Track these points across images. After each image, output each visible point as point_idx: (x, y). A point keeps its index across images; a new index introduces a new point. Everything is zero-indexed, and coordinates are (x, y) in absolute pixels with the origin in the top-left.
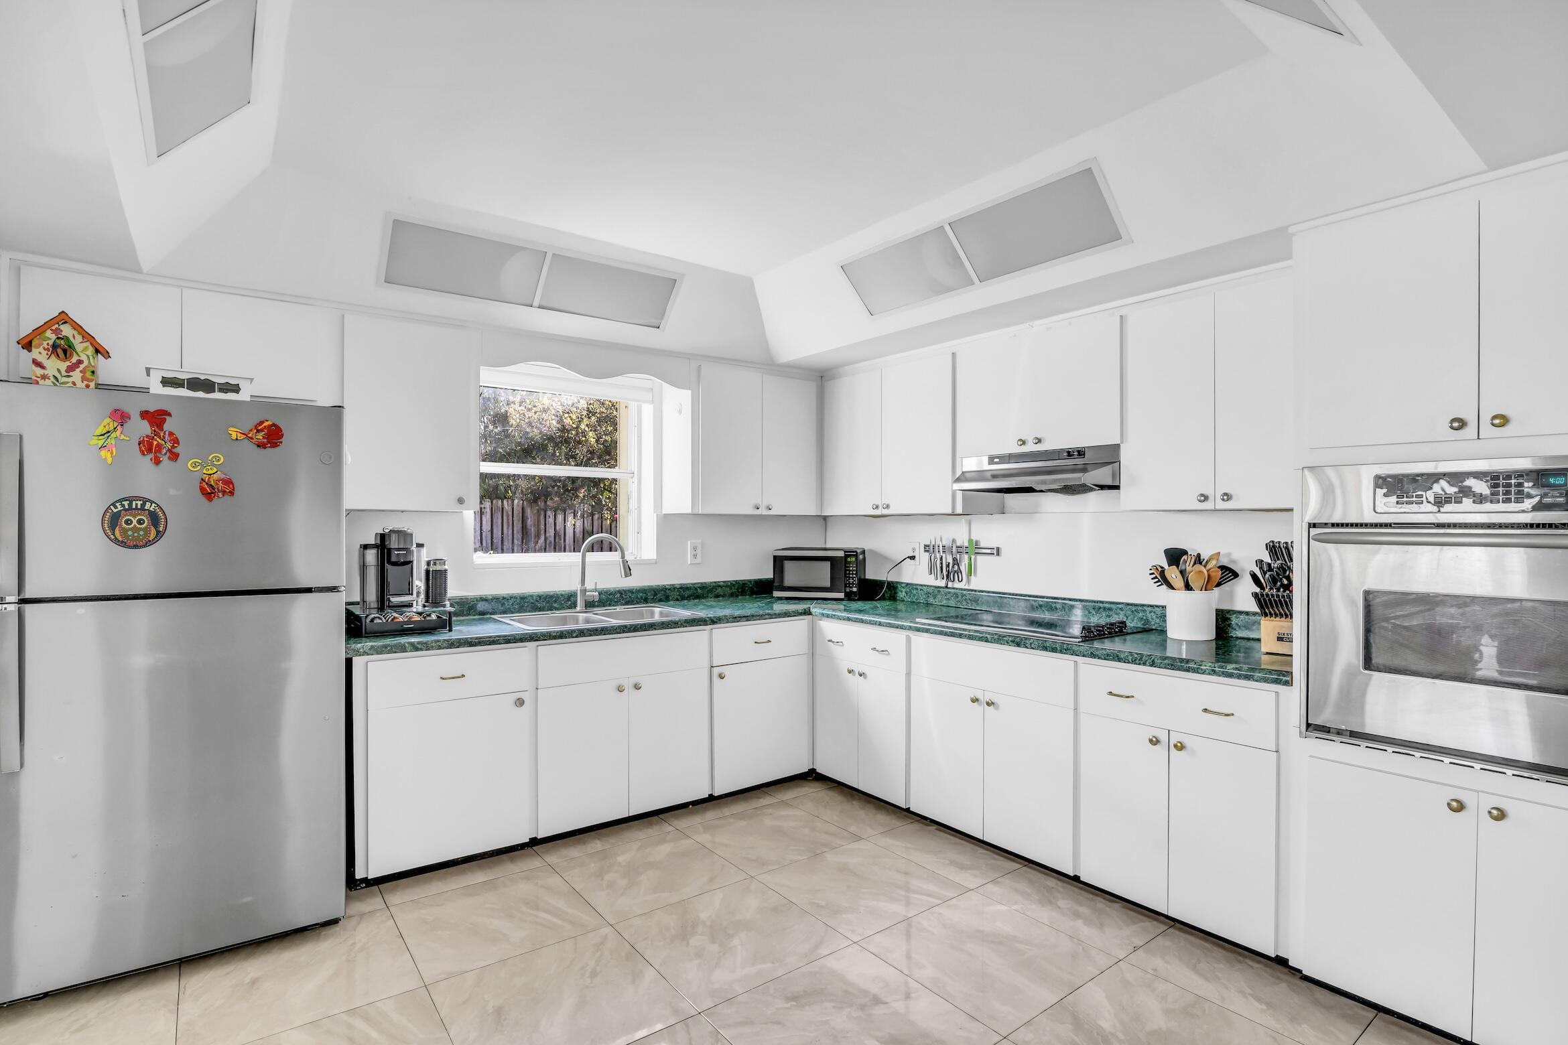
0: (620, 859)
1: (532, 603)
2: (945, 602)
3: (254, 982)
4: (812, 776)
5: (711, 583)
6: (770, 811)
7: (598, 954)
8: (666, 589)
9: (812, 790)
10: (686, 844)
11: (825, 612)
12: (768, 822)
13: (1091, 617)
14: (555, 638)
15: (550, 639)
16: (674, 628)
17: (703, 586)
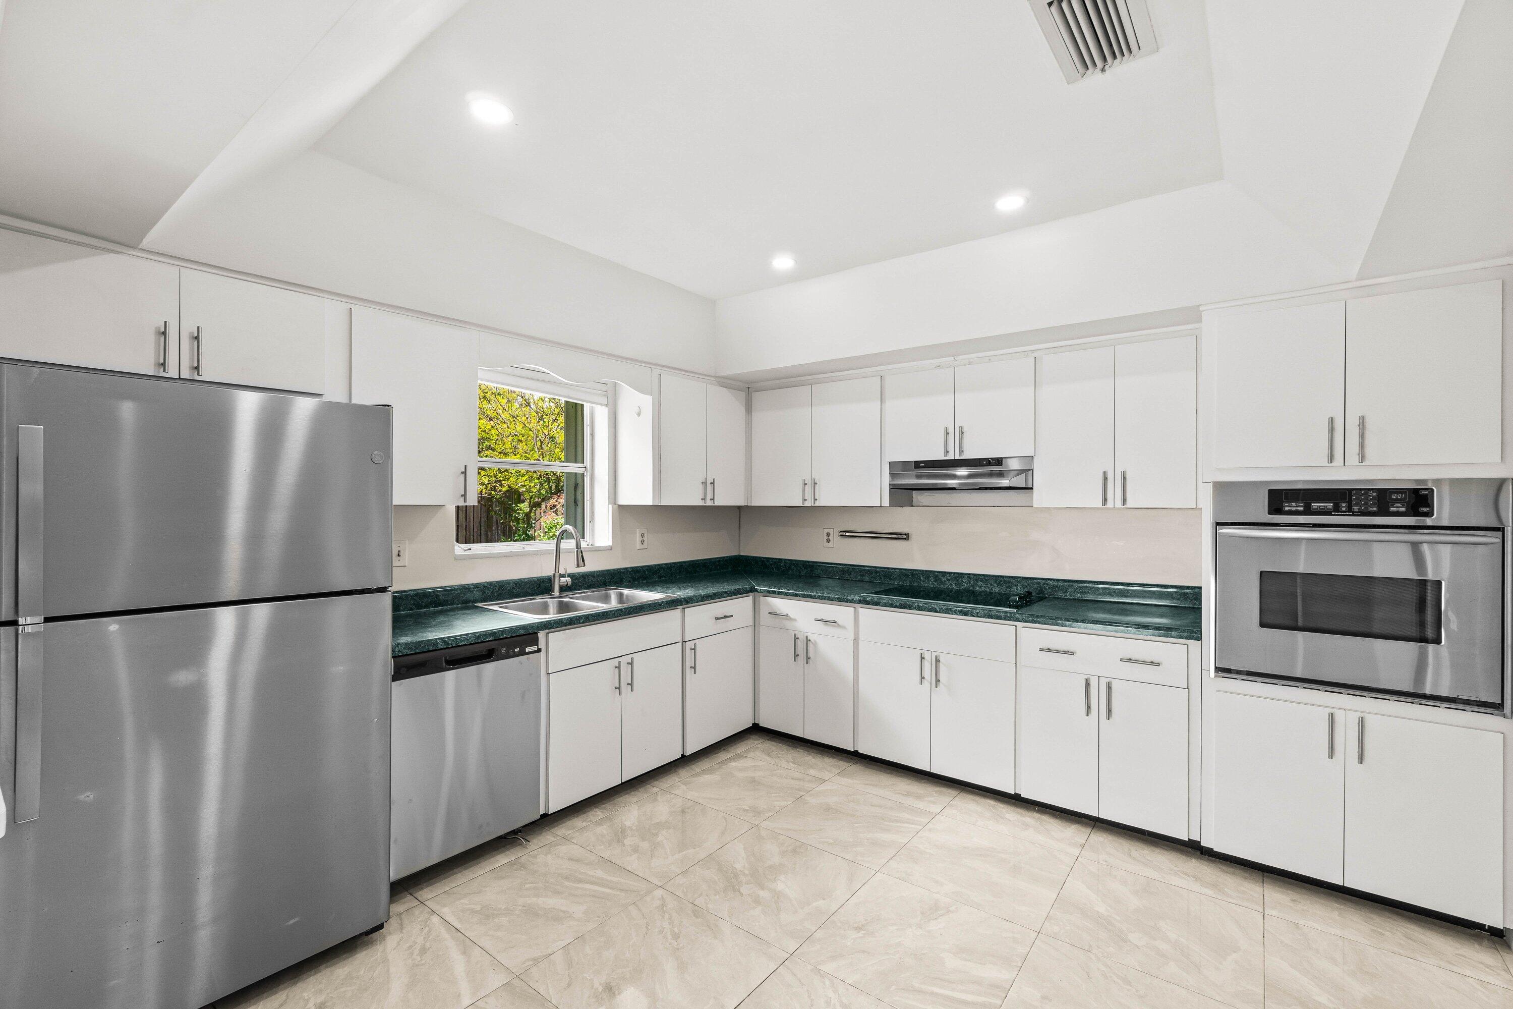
1: (509, 590)
2: (859, 577)
5: (655, 565)
7: (667, 916)
8: (621, 572)
11: (768, 590)
14: (566, 625)
15: (560, 626)
16: (659, 609)
17: (650, 569)
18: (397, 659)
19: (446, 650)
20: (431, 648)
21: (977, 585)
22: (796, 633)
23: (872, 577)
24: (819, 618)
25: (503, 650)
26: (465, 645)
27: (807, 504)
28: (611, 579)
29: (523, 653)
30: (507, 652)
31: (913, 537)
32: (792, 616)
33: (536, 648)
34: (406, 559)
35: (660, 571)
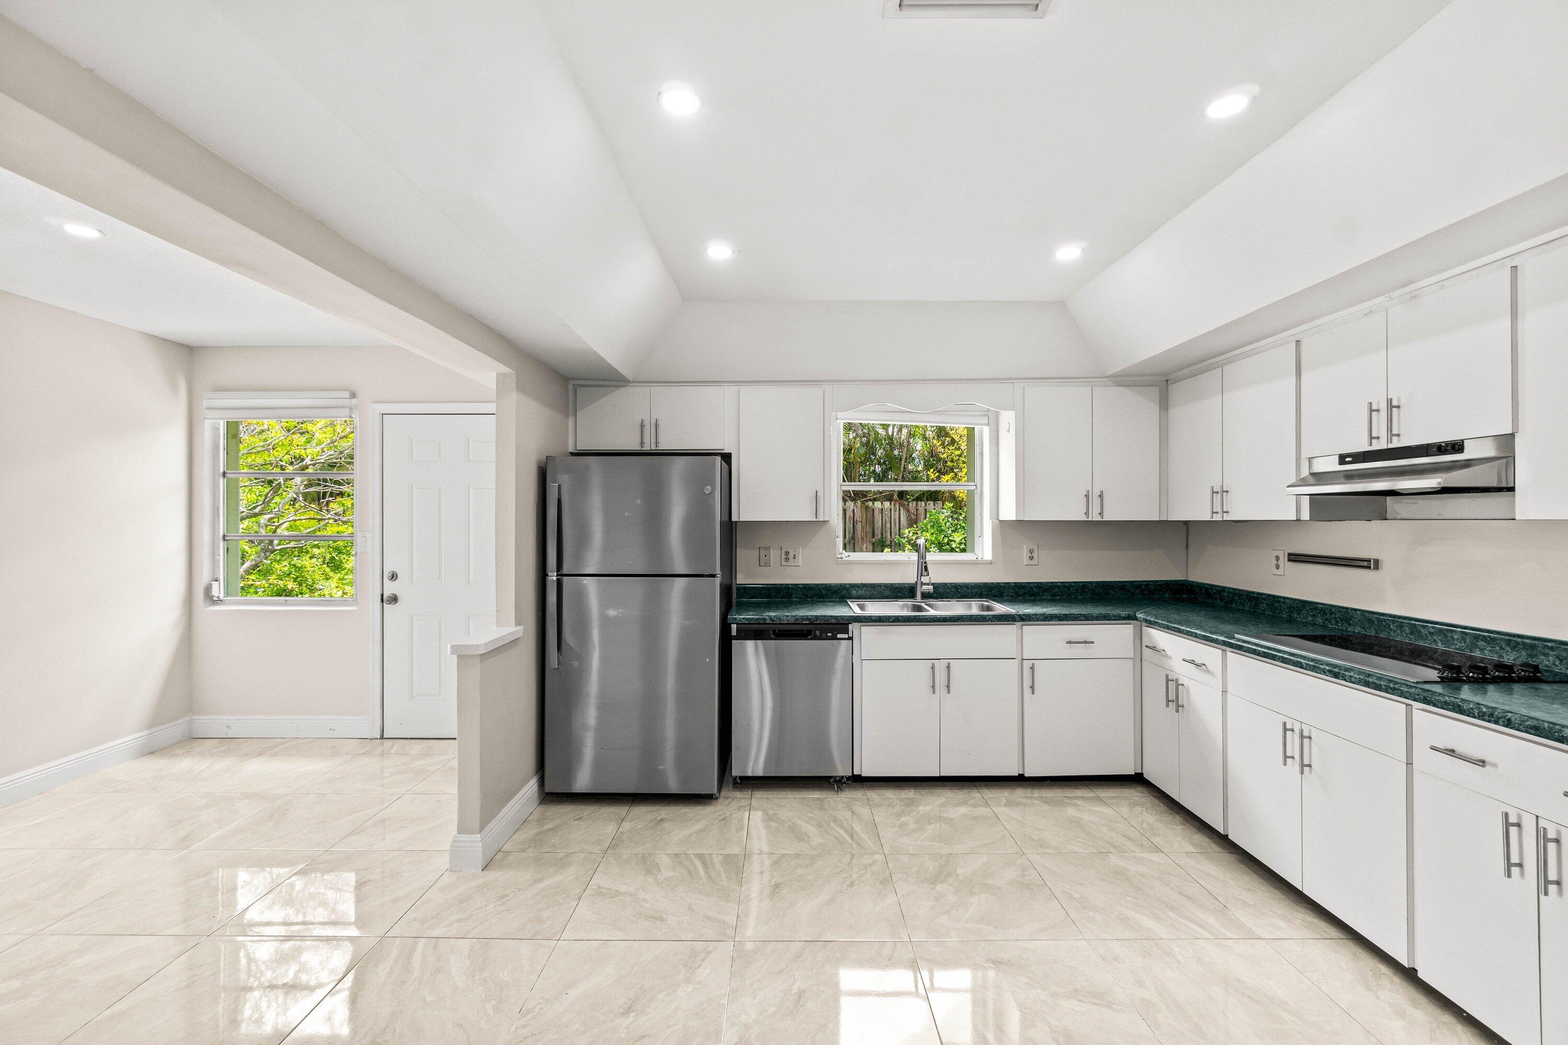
0: (921, 808)
2: (1310, 618)
3: (662, 820)
4: (1137, 780)
5: (1047, 583)
6: (1079, 802)
8: (1000, 586)
9: (1136, 794)
10: (982, 811)
11: (1148, 618)
12: (1071, 811)
13: (1504, 655)
14: (875, 621)
15: (871, 622)
16: (982, 621)
17: (1039, 586)
18: (739, 625)
19: (772, 625)
20: (761, 622)
21: (1477, 646)
22: (1168, 672)
23: (1326, 619)
24: (1188, 658)
25: (818, 633)
26: (786, 624)
27: (1217, 518)
28: (989, 592)
29: (834, 638)
30: (821, 634)
31: (1385, 565)
32: (1169, 653)
33: (846, 636)
34: (800, 560)
35: (1053, 589)
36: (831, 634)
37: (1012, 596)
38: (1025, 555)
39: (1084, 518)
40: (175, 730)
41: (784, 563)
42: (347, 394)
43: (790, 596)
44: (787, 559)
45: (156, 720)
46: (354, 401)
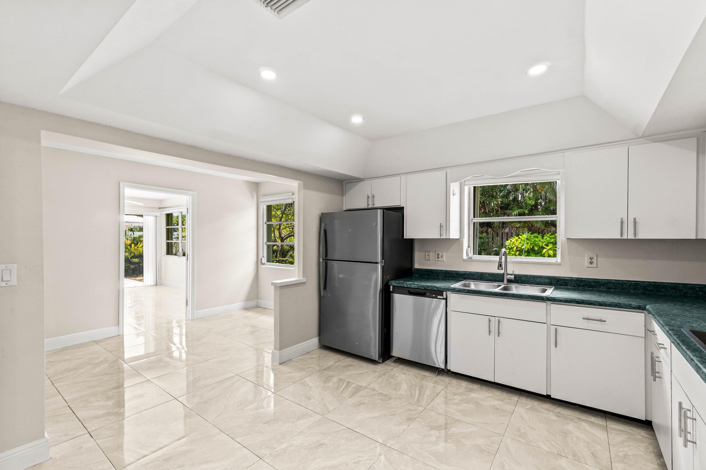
3: (351, 365)
6: (584, 424)
9: (644, 434)
12: (569, 427)
18: (396, 287)
19: (408, 288)
20: (403, 286)
25: (428, 294)
26: (414, 288)
29: (436, 298)
30: (430, 295)
33: (442, 297)
34: (444, 259)
35: (608, 284)
36: (434, 296)
37: (574, 286)
38: (587, 260)
39: (619, 237)
40: (252, 303)
41: (437, 259)
42: (291, 194)
43: (438, 276)
44: (438, 258)
45: (248, 299)
46: (294, 196)
